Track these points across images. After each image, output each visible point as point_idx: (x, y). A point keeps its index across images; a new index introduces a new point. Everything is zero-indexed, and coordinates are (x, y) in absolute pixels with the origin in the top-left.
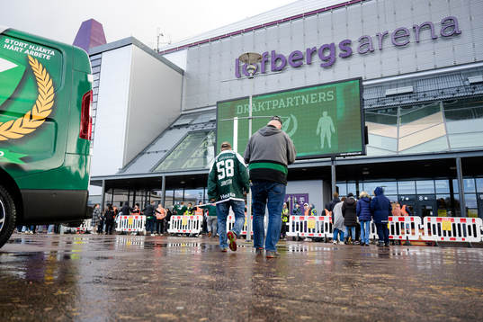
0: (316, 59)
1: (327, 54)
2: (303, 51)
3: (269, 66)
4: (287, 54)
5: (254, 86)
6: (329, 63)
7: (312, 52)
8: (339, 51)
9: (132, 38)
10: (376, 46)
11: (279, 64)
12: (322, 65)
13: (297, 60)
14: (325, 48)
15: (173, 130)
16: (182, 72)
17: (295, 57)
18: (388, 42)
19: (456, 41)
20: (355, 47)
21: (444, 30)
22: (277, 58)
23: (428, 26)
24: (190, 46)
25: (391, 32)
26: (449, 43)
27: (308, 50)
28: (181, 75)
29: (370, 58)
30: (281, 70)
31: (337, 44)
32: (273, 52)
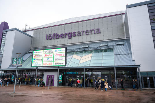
0: (67, 36)
1: (70, 35)
2: (64, 34)
3: (55, 37)
4: (60, 34)
5: (51, 42)
6: (70, 38)
7: (66, 34)
8: (73, 35)
9: (16, 28)
10: (82, 34)
11: (58, 37)
12: (68, 38)
13: (62, 36)
14: (69, 33)
15: (28, 54)
16: (32, 37)
17: (62, 35)
18: (84, 33)
19: (100, 34)
20: (76, 34)
21: (97, 31)
22: (57, 35)
23: (93, 30)
24: (35, 30)
25: (85, 31)
26: (98, 35)
27: (65, 34)
28: (31, 38)
29: (80, 37)
30: (58, 38)
31: (72, 33)
32: (56, 33)
